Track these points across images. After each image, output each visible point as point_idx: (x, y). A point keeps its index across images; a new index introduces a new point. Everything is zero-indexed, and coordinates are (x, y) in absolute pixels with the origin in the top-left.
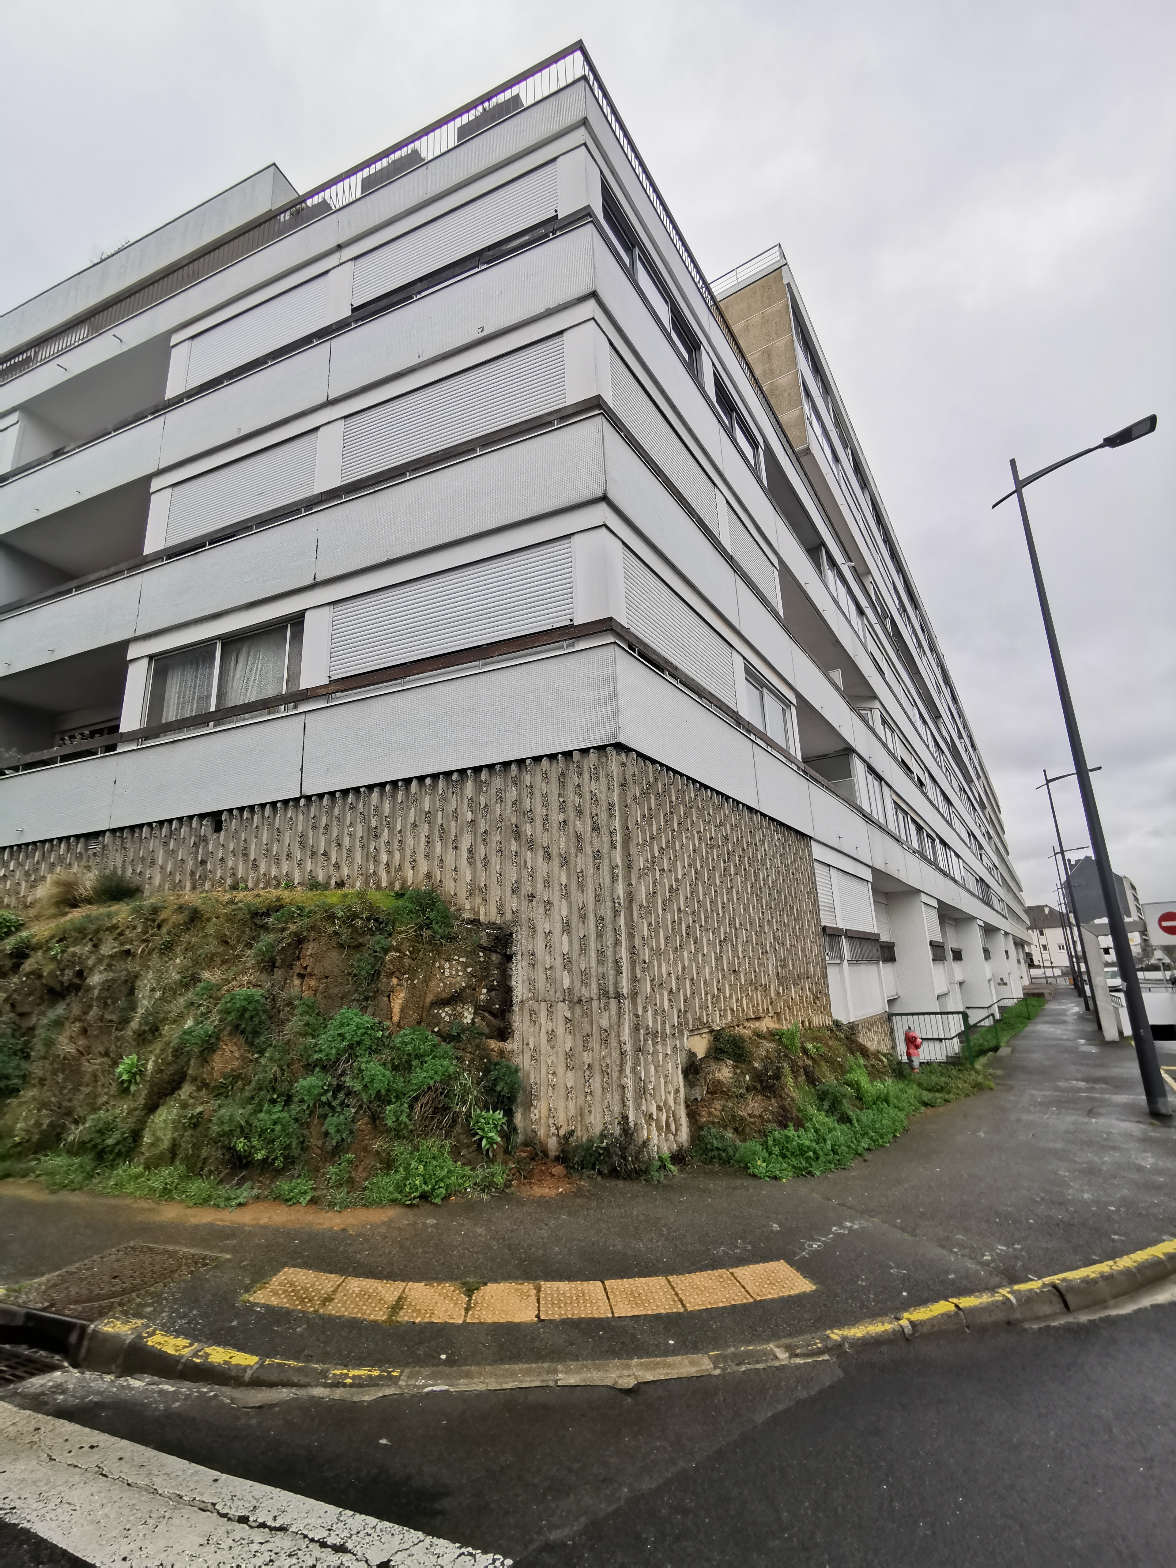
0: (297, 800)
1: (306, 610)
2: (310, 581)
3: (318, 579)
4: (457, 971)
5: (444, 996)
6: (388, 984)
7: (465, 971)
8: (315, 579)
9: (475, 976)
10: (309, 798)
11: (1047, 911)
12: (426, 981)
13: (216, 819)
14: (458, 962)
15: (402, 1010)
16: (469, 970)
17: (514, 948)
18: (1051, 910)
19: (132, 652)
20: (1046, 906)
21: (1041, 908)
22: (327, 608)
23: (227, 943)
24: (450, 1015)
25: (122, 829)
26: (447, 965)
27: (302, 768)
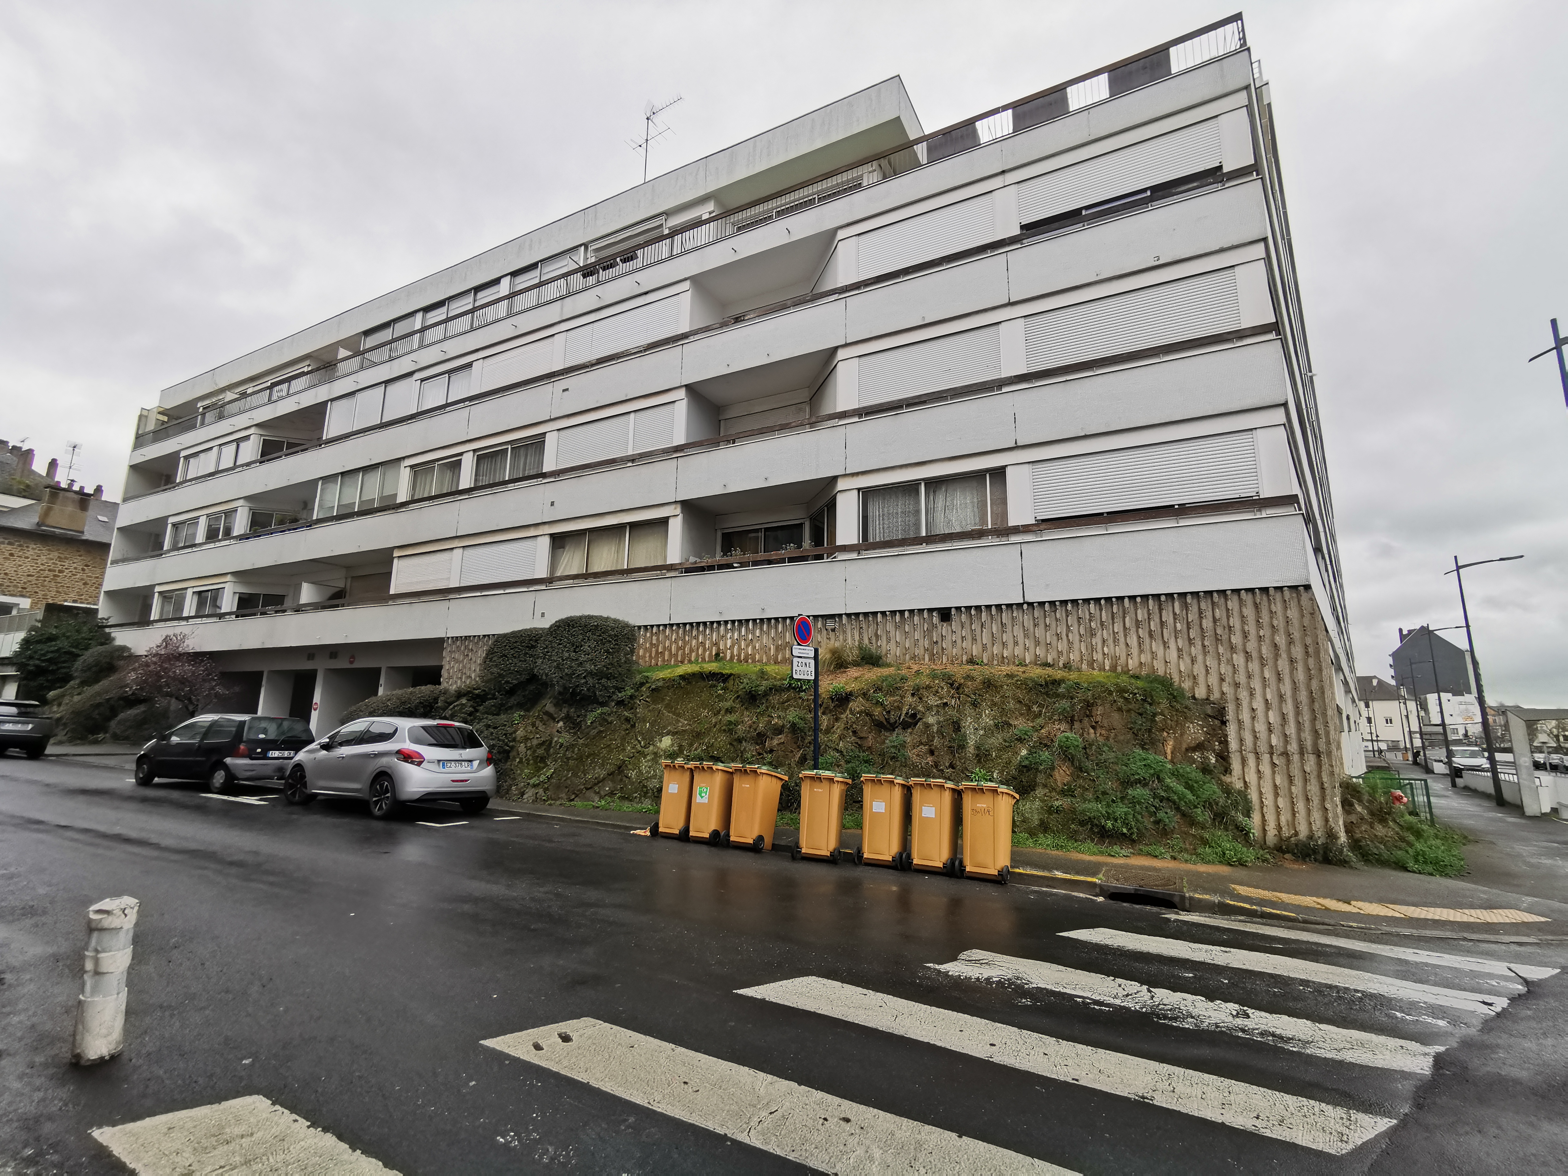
0: (1020, 605)
1: (1007, 466)
2: (1013, 445)
3: (1019, 444)
4: (1198, 730)
5: (1193, 745)
6: (1161, 736)
7: (1202, 730)
8: (1016, 443)
9: (1209, 734)
10: (1030, 604)
11: (1375, 682)
12: (1182, 735)
13: (945, 614)
14: (1198, 725)
15: (1172, 753)
16: (1205, 729)
17: (1227, 717)
18: (1380, 682)
19: (841, 485)
20: (1375, 677)
21: (1369, 679)
22: (1027, 465)
23: (1021, 702)
24: (1201, 758)
25: (857, 615)
26: (1191, 726)
27: (1023, 583)
